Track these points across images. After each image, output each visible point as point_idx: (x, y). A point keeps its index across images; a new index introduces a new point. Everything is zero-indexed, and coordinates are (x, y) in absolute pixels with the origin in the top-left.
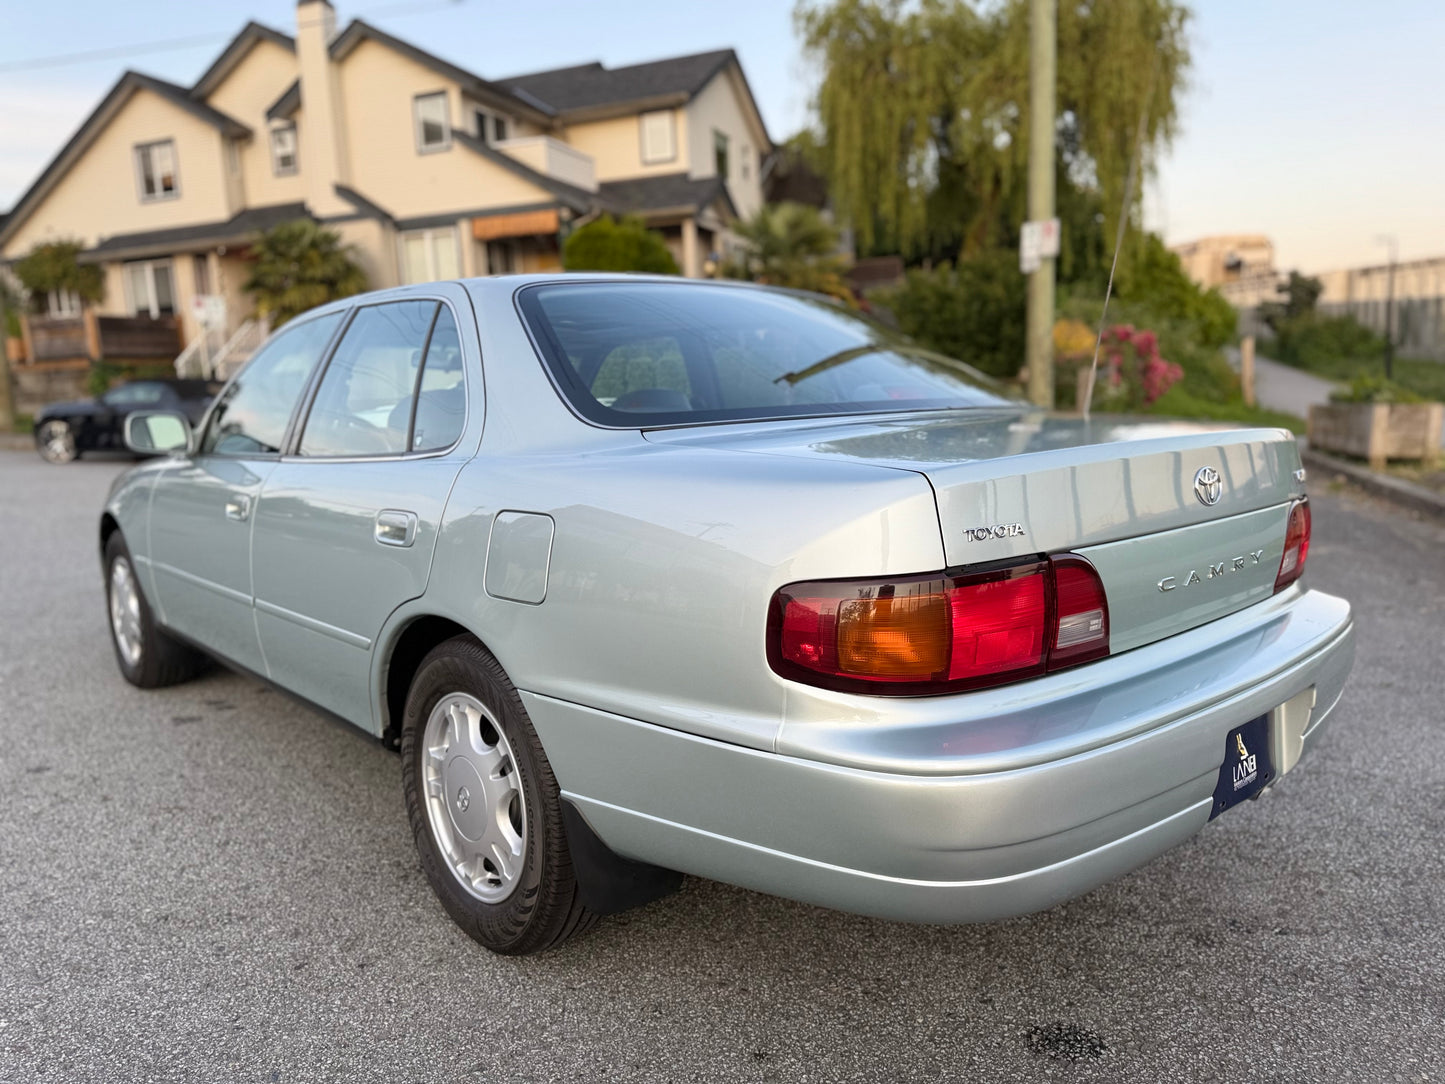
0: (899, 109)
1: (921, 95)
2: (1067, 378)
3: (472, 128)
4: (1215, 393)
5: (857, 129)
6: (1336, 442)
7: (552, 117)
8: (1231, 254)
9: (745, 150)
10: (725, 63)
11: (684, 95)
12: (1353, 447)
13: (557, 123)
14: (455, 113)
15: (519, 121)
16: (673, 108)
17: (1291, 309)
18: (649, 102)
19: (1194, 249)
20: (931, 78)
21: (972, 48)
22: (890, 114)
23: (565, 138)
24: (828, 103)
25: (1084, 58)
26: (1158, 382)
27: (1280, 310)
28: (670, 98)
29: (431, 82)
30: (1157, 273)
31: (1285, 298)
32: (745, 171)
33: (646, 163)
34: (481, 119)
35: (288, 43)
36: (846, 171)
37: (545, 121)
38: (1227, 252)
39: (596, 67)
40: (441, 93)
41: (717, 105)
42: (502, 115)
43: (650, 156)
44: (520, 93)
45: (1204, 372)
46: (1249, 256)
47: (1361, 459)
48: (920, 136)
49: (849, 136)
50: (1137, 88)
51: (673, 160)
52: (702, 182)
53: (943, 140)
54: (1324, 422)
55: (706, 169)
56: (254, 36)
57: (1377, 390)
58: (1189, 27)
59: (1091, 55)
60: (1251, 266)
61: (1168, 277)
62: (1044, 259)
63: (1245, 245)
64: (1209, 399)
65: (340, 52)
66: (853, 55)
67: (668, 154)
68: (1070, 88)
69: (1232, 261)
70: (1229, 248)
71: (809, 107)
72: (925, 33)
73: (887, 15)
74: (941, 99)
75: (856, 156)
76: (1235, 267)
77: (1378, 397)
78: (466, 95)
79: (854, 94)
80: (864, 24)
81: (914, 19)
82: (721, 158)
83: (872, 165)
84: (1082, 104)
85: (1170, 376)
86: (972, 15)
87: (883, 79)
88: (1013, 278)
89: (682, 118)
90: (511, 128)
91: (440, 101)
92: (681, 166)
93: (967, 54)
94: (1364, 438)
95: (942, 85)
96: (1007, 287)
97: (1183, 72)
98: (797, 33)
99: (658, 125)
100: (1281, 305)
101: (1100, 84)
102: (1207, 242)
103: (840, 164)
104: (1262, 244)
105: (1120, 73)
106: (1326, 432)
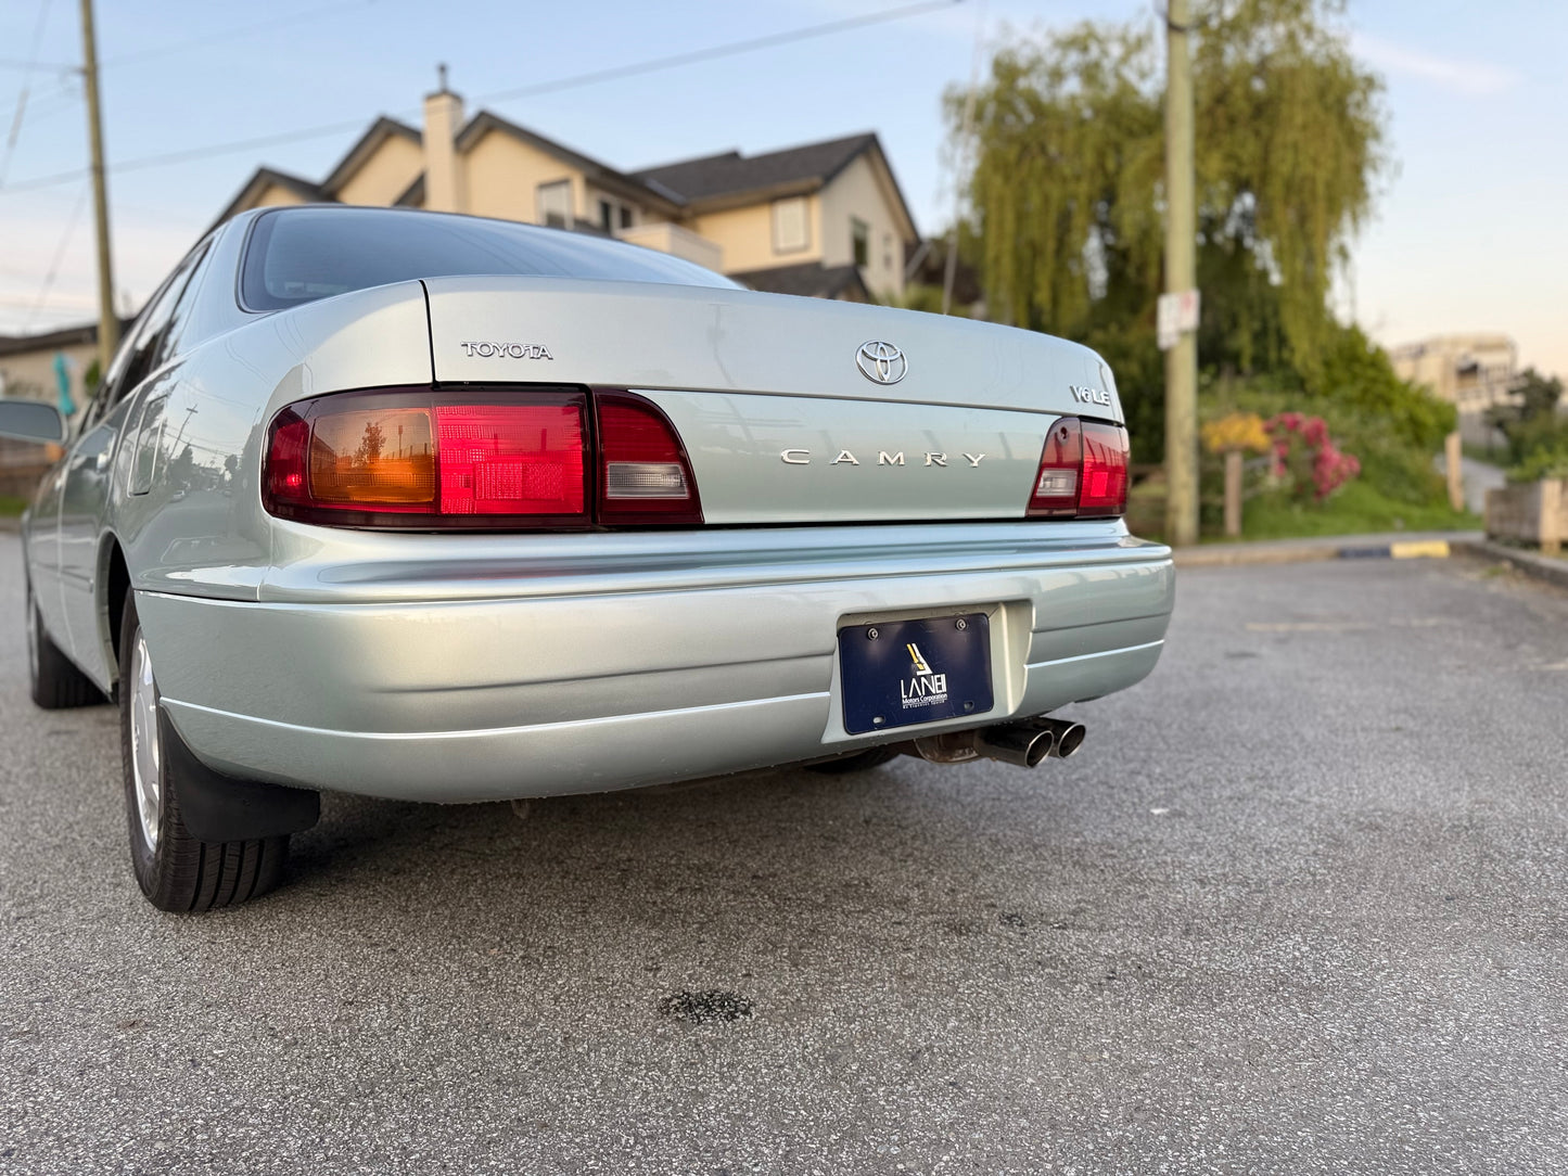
0: (1055, 192)
1: (1078, 178)
2: (1213, 466)
3: (595, 217)
4: (1412, 495)
5: (1010, 216)
6: (1511, 528)
7: (682, 207)
8: (1465, 357)
9: (887, 239)
10: (867, 148)
11: (817, 180)
12: (1526, 532)
13: (687, 213)
14: (578, 201)
15: (647, 210)
16: (807, 194)
17: (1525, 411)
18: (782, 188)
19: (1420, 352)
20: (1089, 158)
21: (1136, 127)
22: (1046, 199)
23: (695, 228)
24: (980, 191)
25: (1257, 133)
26: (1330, 474)
27: (1513, 414)
28: (802, 184)
29: (553, 170)
30: (1357, 368)
31: (1519, 400)
32: (887, 261)
33: (778, 252)
34: (606, 209)
35: (415, 136)
36: (997, 260)
37: (674, 211)
38: (1463, 355)
39: (733, 156)
40: (565, 182)
41: (856, 191)
42: (628, 204)
43: (782, 245)
44: (654, 184)
45: (1402, 471)
46: (1485, 360)
47: (1534, 544)
48: (1079, 220)
49: (1000, 225)
50: (1315, 162)
51: (806, 248)
52: (835, 271)
53: (1105, 226)
54: (1500, 508)
55: (842, 256)
56: (385, 131)
57: (1551, 466)
58: (1375, 98)
59: (1265, 130)
60: (1487, 371)
61: (1371, 373)
62: (1183, 334)
63: (1481, 347)
64: (1406, 501)
65: (466, 143)
66: (1011, 139)
67: (801, 242)
68: (1240, 164)
69: (1465, 364)
70: (1462, 350)
71: (961, 195)
72: (1087, 113)
73: (1045, 97)
74: (1100, 181)
75: (1007, 245)
76: (1470, 371)
77: (1551, 473)
78: (591, 183)
79: (1007, 179)
80: (1022, 106)
81: (1073, 98)
82: (860, 248)
83: (1027, 253)
84: (1256, 182)
85: (1344, 467)
86: (1136, 92)
87: (1040, 162)
88: (1151, 355)
89: (816, 205)
90: (637, 216)
91: (563, 190)
92: (814, 254)
93: (1131, 134)
94: (1535, 521)
95: (1102, 166)
96: (1144, 366)
97: (1373, 148)
98: (946, 118)
99: (791, 214)
100: (1513, 407)
101: (1275, 158)
102: (1437, 343)
103: (991, 254)
104: (1502, 345)
105: (1296, 147)
106: (1502, 519)
